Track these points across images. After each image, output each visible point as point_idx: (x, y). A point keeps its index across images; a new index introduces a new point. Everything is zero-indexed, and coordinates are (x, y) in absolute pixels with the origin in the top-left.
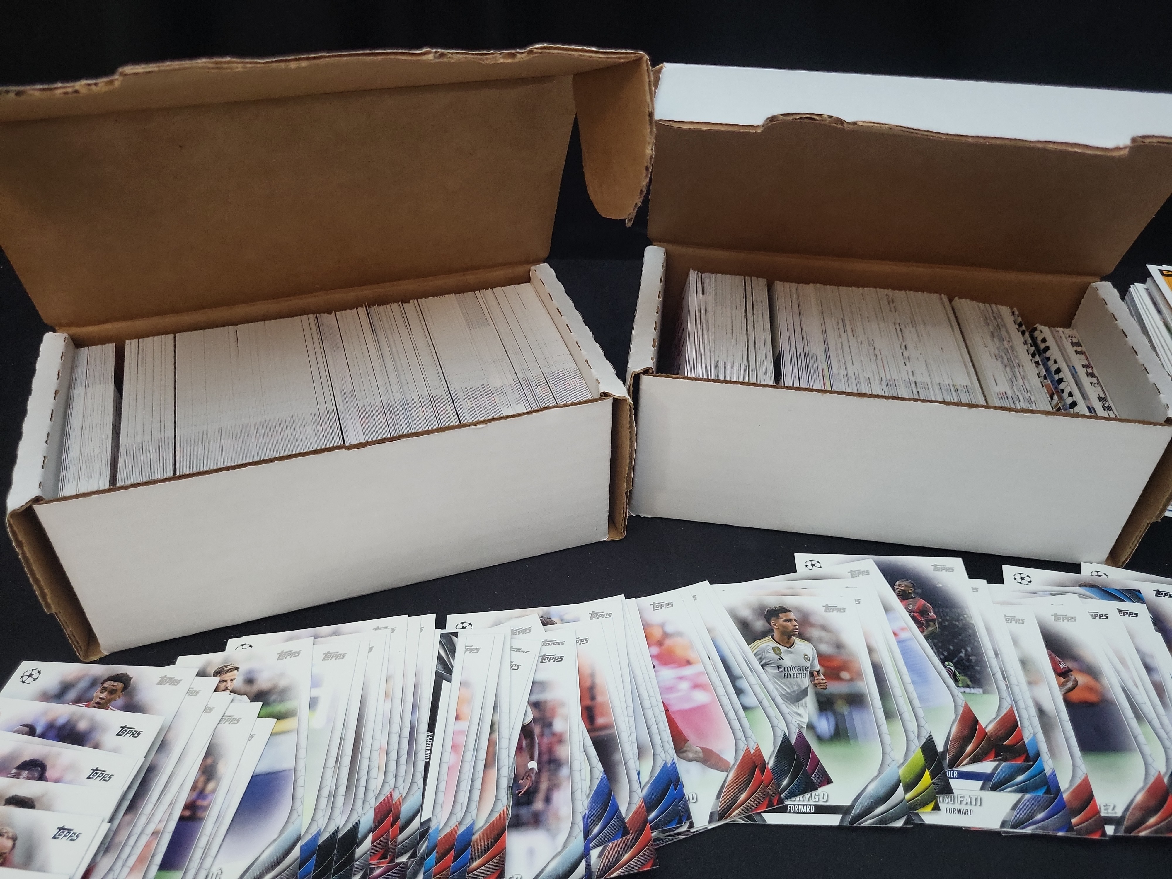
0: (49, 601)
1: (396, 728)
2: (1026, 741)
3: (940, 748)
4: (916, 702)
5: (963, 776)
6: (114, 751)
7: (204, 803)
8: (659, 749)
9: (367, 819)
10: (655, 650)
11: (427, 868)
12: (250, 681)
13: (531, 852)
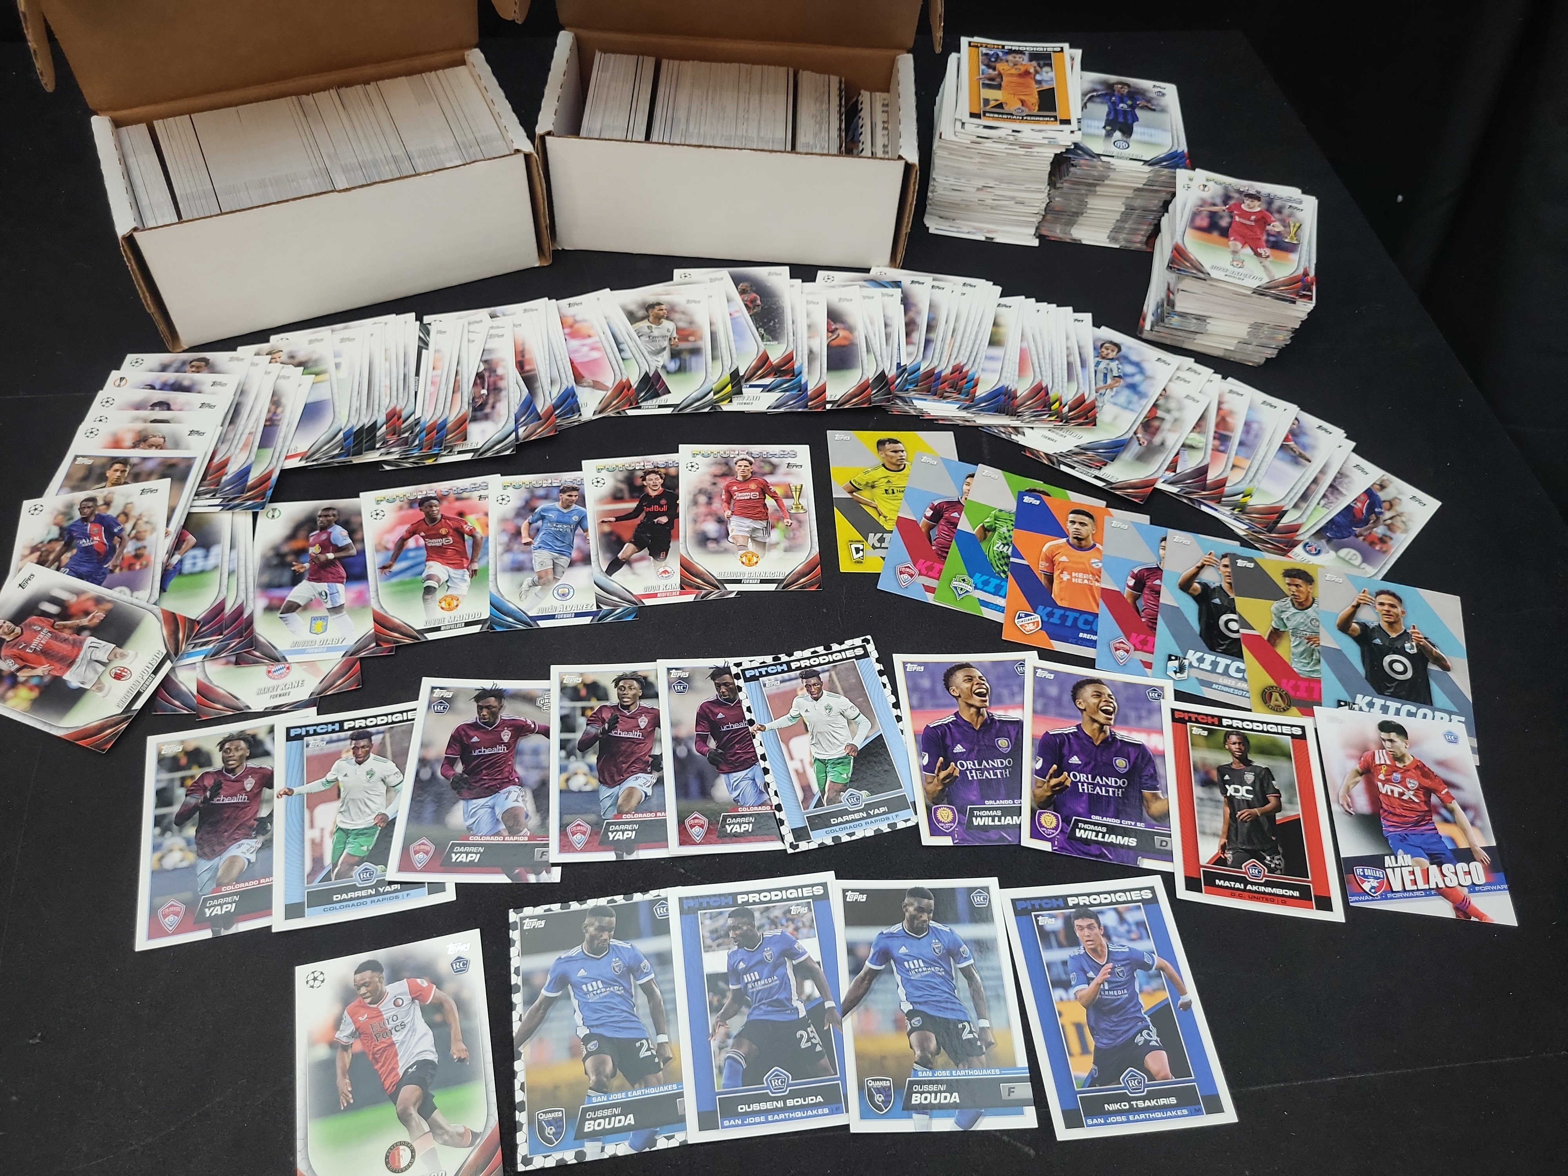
0: (150, 304)
1: (394, 375)
2: (795, 367)
3: (741, 374)
4: (734, 351)
5: (751, 386)
6: (212, 394)
7: (278, 418)
8: (564, 380)
9: (381, 418)
10: (567, 331)
11: (421, 438)
12: (292, 357)
13: (483, 432)
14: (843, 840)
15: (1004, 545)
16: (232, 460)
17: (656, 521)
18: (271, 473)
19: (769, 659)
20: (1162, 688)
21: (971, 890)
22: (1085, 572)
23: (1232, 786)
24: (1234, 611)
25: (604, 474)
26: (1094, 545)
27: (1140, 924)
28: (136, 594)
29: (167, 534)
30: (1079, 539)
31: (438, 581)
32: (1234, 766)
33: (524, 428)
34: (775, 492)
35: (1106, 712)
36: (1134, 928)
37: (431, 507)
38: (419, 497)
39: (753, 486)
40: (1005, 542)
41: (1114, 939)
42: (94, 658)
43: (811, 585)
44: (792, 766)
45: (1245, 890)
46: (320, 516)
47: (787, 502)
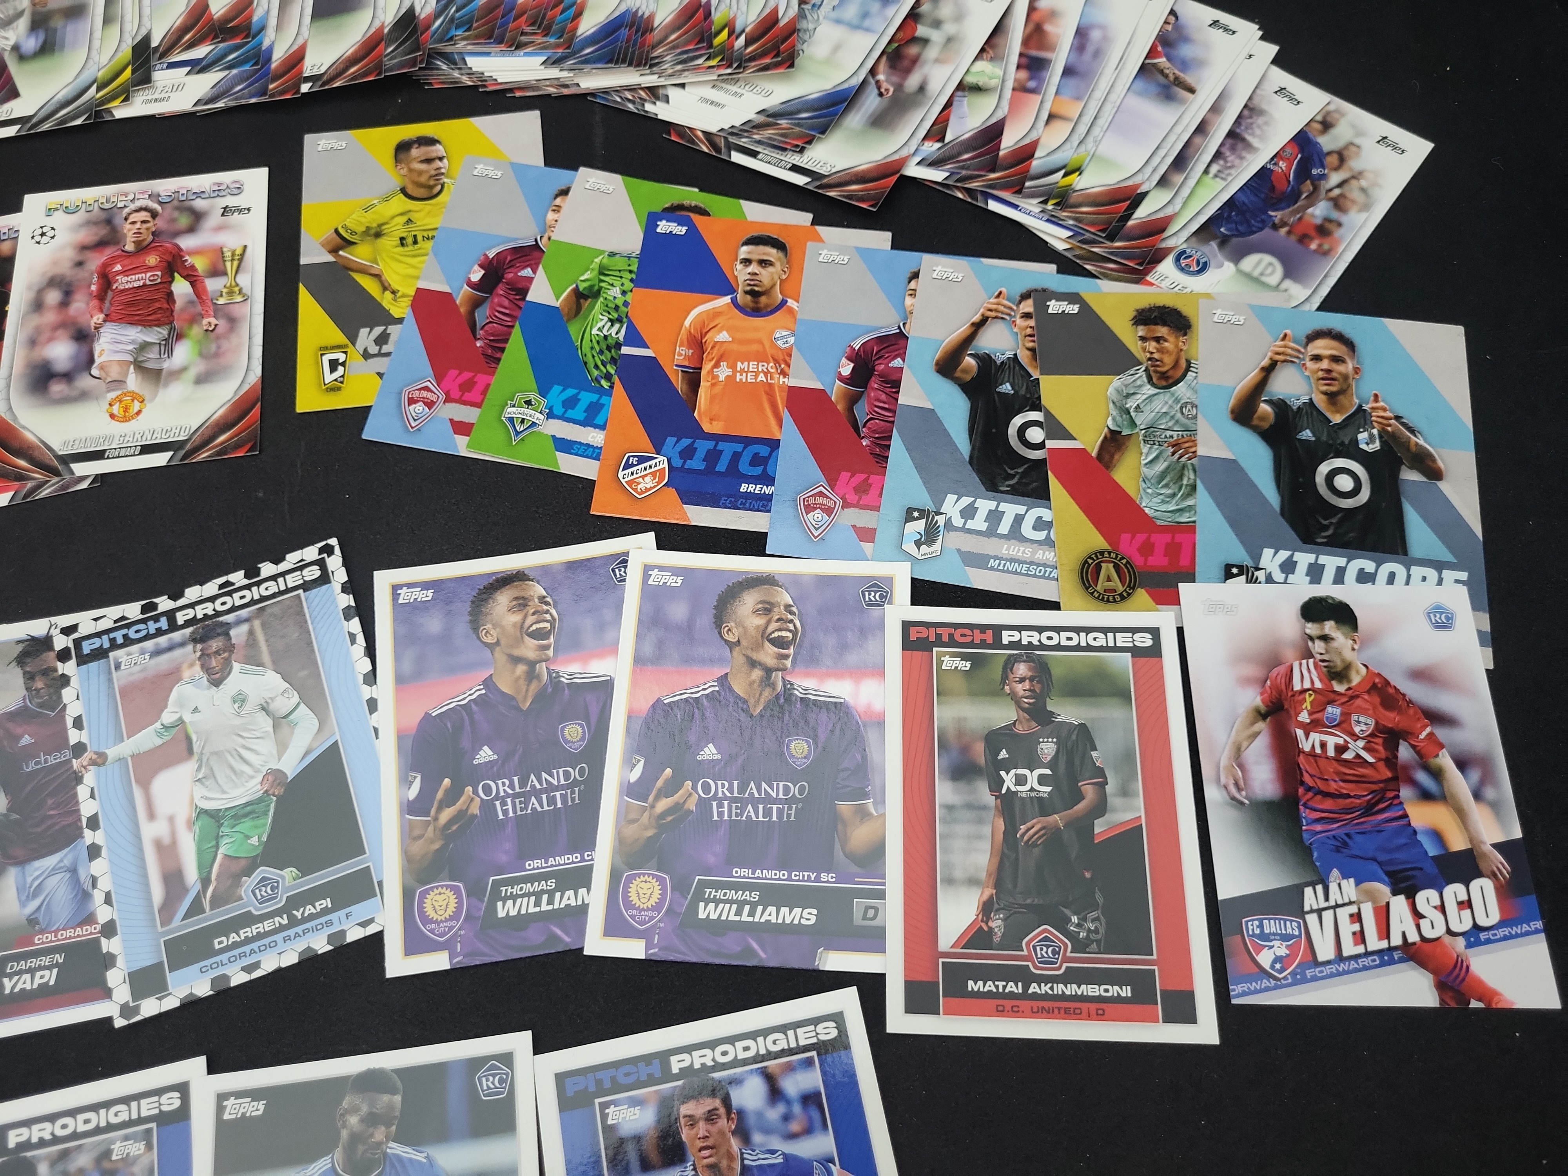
2: (255, 19)
3: (154, 43)
5: (170, 65)
14: (234, 983)
15: (612, 321)
19: (133, 610)
20: (890, 580)
21: (475, 1064)
22: (760, 357)
23: (1013, 772)
24: (1036, 406)
26: (784, 303)
27: (810, 1099)
30: (754, 294)
32: (1019, 729)
34: (193, 267)
35: (780, 643)
36: (797, 1109)
40: (615, 315)
41: (757, 1138)
43: (237, 446)
44: (150, 831)
45: (1025, 996)
47: (213, 285)
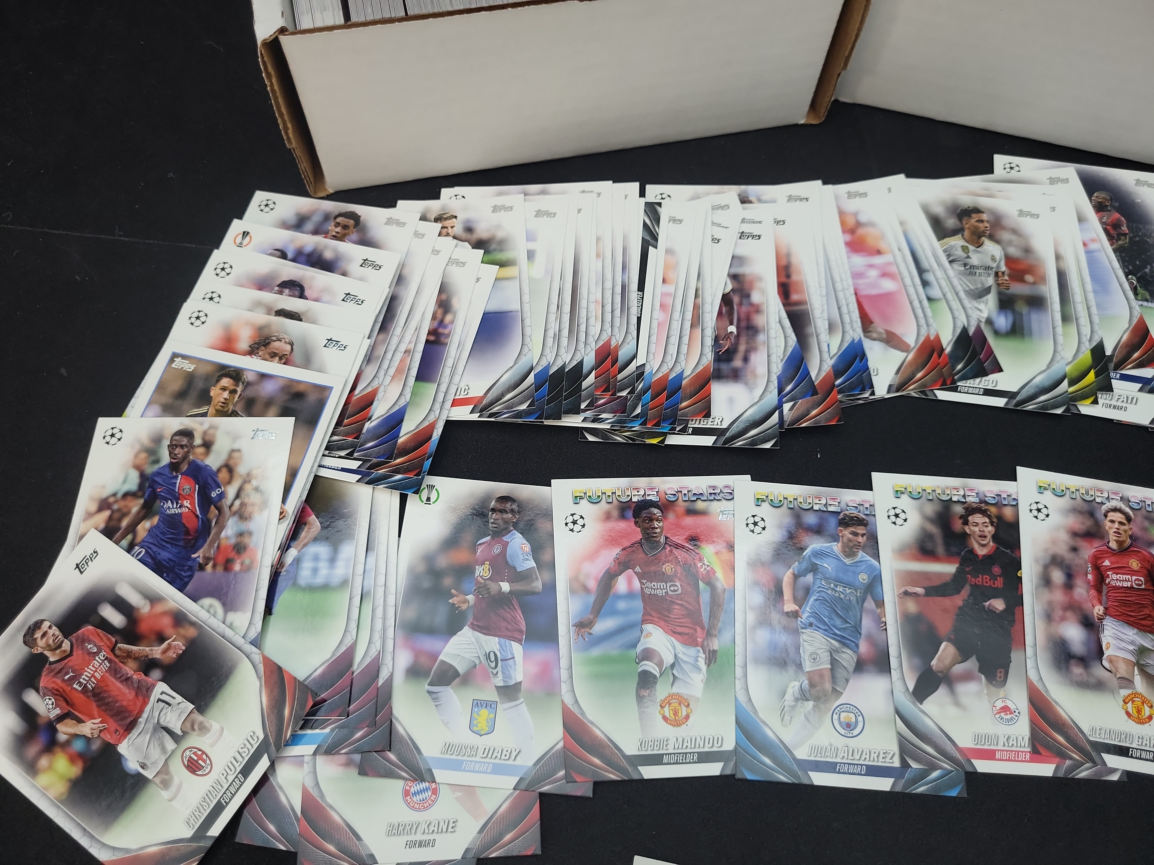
0: (291, 136)
1: (609, 285)
4: (1094, 310)
6: (361, 279)
7: (446, 331)
8: (848, 327)
9: (589, 360)
10: (848, 238)
11: (644, 403)
12: (469, 230)
13: (731, 400)
16: (380, 395)
17: (987, 604)
18: (432, 427)
25: (905, 502)
28: (232, 617)
29: (282, 515)
31: (660, 664)
33: (791, 404)
37: (651, 520)
38: (635, 499)
39: (1135, 564)
42: (163, 722)
46: (493, 510)
